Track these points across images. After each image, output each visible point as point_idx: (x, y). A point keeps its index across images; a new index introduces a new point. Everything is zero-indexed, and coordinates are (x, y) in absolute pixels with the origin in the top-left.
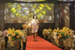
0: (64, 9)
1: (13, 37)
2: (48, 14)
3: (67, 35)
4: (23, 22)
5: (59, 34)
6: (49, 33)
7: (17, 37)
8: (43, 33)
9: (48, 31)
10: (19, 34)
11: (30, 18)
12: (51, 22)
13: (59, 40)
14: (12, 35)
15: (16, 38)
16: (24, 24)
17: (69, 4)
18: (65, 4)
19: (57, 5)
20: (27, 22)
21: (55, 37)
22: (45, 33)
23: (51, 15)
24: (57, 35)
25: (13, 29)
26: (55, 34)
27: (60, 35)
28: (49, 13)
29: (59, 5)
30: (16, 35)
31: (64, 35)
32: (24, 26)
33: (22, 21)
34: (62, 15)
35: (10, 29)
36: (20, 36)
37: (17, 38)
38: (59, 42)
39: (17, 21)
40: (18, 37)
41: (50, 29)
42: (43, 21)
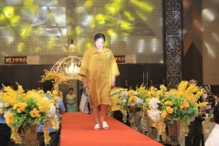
1: (19, 115)
2: (140, 29)
3: (192, 106)
6: (138, 101)
7: (31, 113)
9: (136, 93)
10: (38, 104)
11: (72, 46)
13: (166, 121)
14: (14, 108)
15: (29, 116)
16: (49, 67)
20: (59, 63)
21: (154, 114)
22: (125, 101)
24: (160, 107)
25: (20, 87)
26: (154, 102)
27: (168, 108)
28: (144, 25)
30: (29, 108)
31: (182, 107)
32: (49, 75)
33: (42, 57)
35: (8, 89)
36: (41, 110)
38: (167, 129)
39: (23, 57)
40: (34, 113)
41: (141, 88)
42: (121, 57)
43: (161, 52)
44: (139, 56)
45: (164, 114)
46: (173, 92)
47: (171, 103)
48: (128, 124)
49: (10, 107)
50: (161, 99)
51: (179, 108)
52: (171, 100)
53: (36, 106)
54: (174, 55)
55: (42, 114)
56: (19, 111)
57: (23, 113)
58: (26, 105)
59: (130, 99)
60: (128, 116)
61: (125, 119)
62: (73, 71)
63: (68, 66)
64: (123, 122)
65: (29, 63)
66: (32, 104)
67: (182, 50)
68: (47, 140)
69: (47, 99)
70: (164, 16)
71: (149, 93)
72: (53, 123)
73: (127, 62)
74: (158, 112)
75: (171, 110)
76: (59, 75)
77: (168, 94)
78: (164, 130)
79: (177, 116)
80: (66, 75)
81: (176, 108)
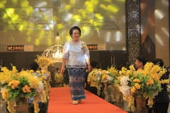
1: (13, 91)
3: (156, 83)
4: (37, 50)
5: (135, 80)
6: (110, 78)
7: (24, 89)
9: (107, 72)
10: (29, 81)
11: (58, 38)
13: (135, 95)
14: (9, 85)
15: (21, 92)
16: (40, 53)
20: (48, 50)
21: (124, 89)
22: (99, 79)
24: (130, 84)
25: (14, 68)
26: (124, 81)
27: (137, 85)
30: (22, 85)
31: (148, 84)
32: (40, 59)
35: (4, 69)
36: (32, 87)
37: (25, 92)
38: (135, 101)
39: (21, 46)
40: (26, 89)
41: (112, 68)
42: (95, 45)
43: (124, 42)
44: (108, 45)
45: (133, 90)
46: (140, 71)
47: (139, 81)
49: (6, 84)
50: (130, 77)
51: (145, 84)
52: (138, 78)
54: (134, 44)
55: (33, 90)
56: (13, 87)
57: (17, 89)
58: (18, 82)
59: (103, 77)
61: (99, 93)
62: (58, 56)
63: (55, 52)
64: (97, 95)
65: (25, 50)
66: (24, 81)
67: (140, 40)
68: (36, 111)
69: (36, 77)
70: (127, 15)
71: (120, 72)
73: (99, 49)
74: (128, 88)
75: (139, 87)
77: (136, 73)
78: (133, 103)
79: (144, 91)
80: (53, 59)
81: (143, 85)
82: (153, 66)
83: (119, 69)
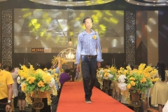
0: (146, 22)
1: (30, 85)
3: (148, 81)
4: (54, 52)
5: (131, 78)
6: (110, 76)
7: (38, 84)
8: (98, 76)
9: (109, 71)
10: (43, 78)
11: (70, 42)
12: (116, 52)
13: (130, 91)
14: (27, 80)
15: (37, 86)
16: (56, 54)
17: (157, 12)
18: (149, 12)
19: (132, 14)
20: (63, 52)
21: (122, 86)
22: (101, 76)
23: (117, 36)
24: (126, 81)
25: (31, 66)
26: (123, 79)
27: (132, 82)
28: (113, 30)
29: (135, 13)
30: (37, 81)
31: (141, 81)
32: (56, 59)
33: (53, 49)
34: (140, 36)
35: (24, 67)
36: (45, 82)
37: (39, 86)
38: (131, 96)
39: (42, 49)
41: (112, 67)
43: (123, 47)
45: (129, 86)
46: (135, 71)
47: (134, 79)
48: (104, 91)
49: (25, 79)
50: (127, 75)
51: (139, 82)
52: (133, 76)
53: (41, 80)
54: (131, 48)
55: (46, 85)
56: (30, 82)
57: (33, 84)
58: (34, 78)
59: (105, 75)
60: (103, 86)
61: (101, 88)
62: (70, 57)
63: (68, 54)
66: (39, 78)
67: (135, 46)
68: (49, 102)
69: (49, 74)
71: (119, 71)
72: (53, 91)
74: (124, 85)
75: (134, 84)
76: (62, 59)
77: (132, 73)
78: (129, 97)
79: (138, 88)
80: (66, 59)
81: (137, 82)
82: (146, 67)
83: (118, 68)
